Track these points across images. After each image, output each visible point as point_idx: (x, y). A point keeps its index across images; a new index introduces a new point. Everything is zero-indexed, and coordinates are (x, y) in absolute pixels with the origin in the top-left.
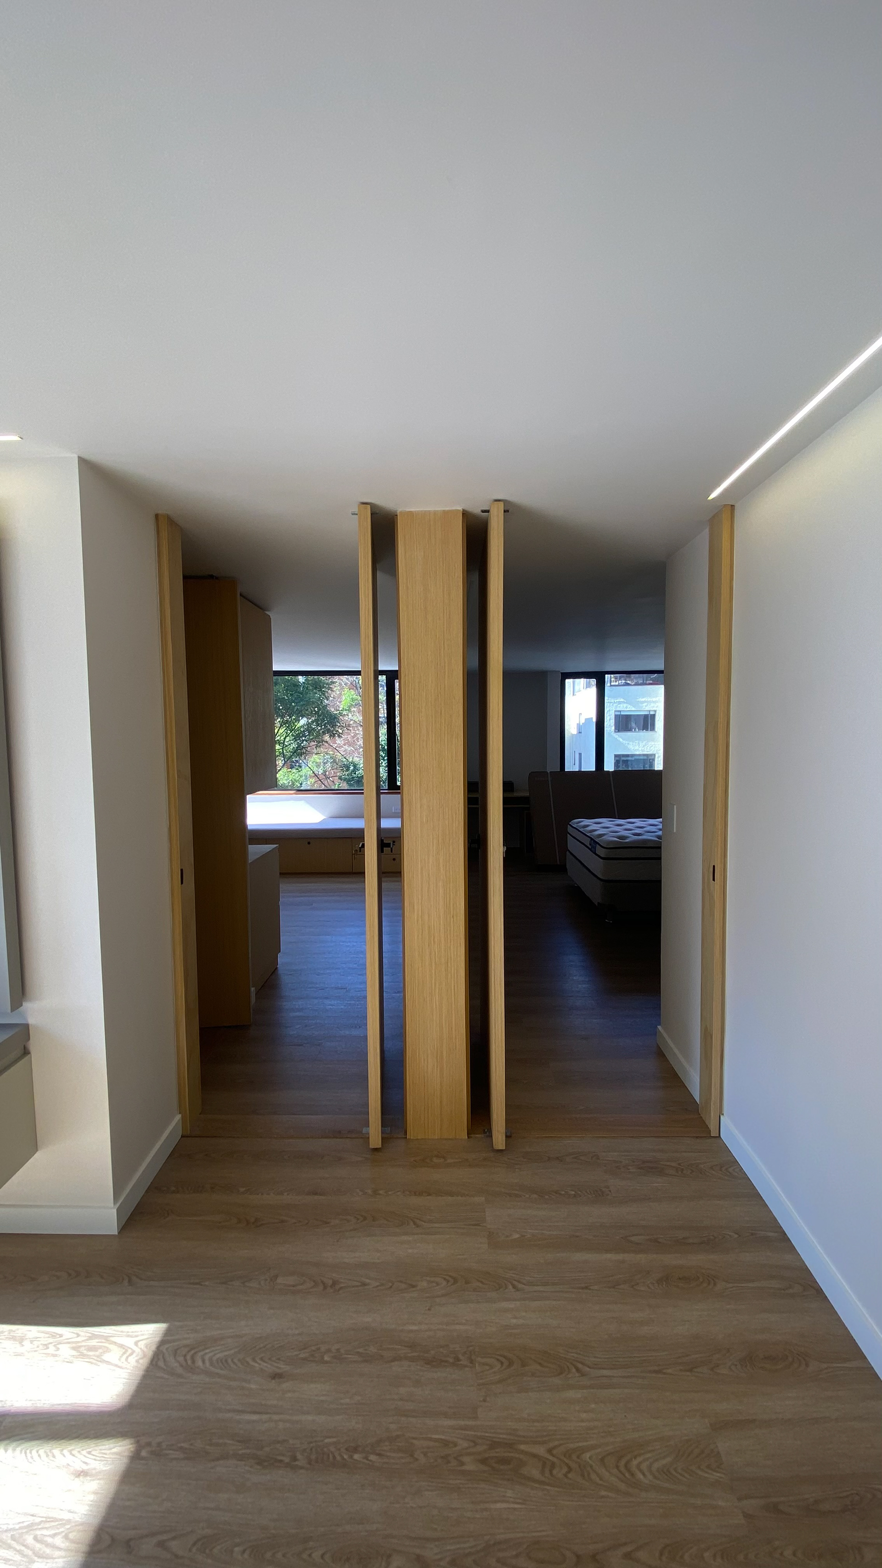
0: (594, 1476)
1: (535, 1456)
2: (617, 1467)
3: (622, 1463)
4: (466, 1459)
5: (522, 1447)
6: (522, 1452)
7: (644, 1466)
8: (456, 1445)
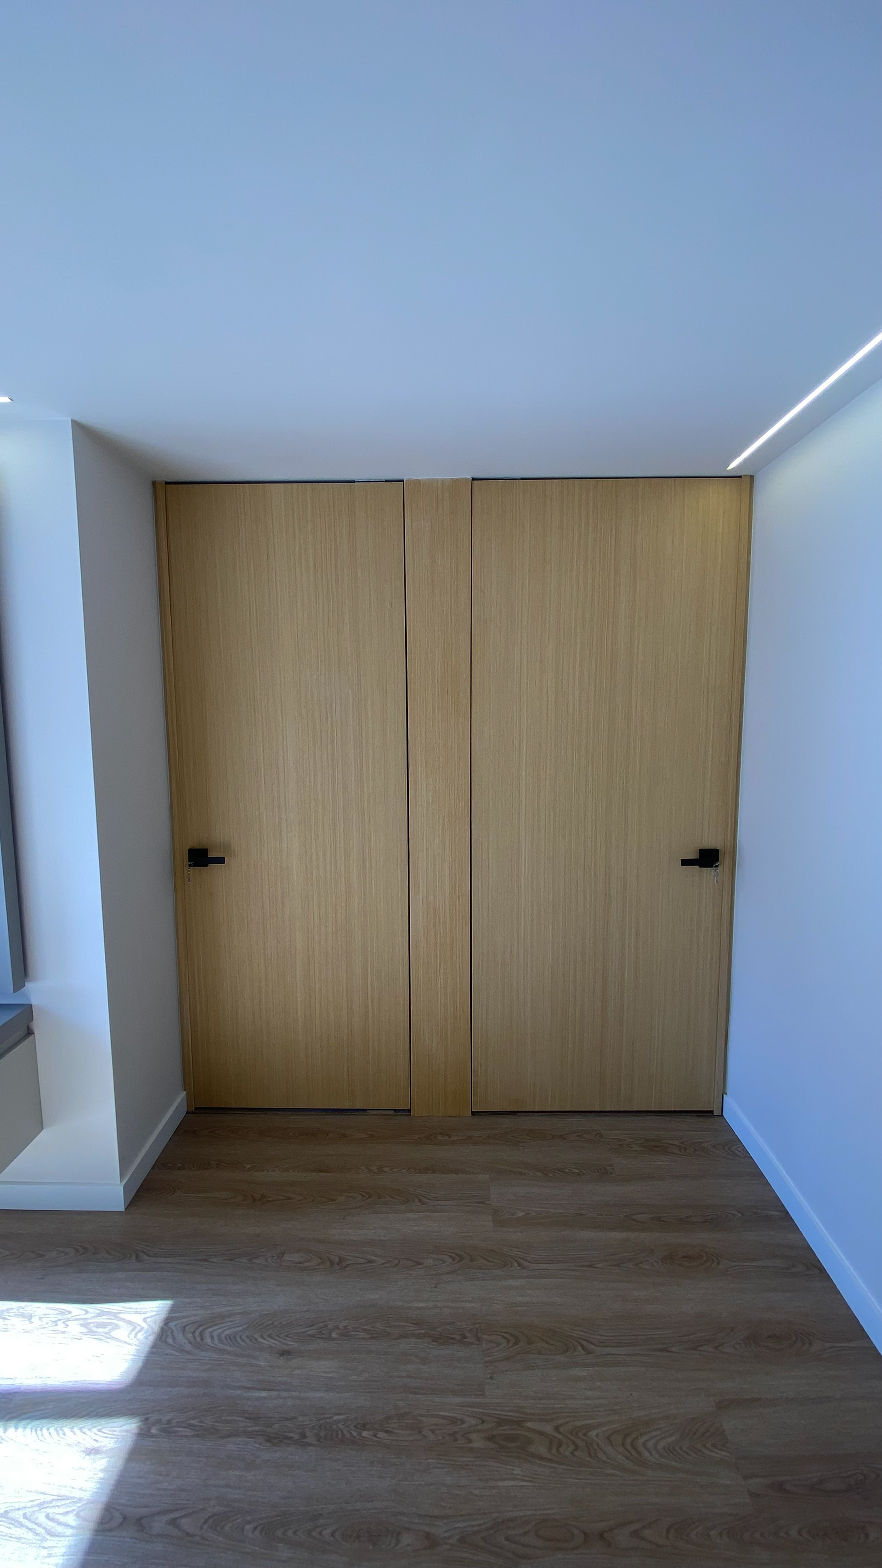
0: (600, 1455)
1: (541, 1433)
2: (623, 1445)
3: (629, 1440)
4: (474, 1436)
5: (529, 1424)
6: (529, 1429)
7: (650, 1444)
8: (463, 1422)
